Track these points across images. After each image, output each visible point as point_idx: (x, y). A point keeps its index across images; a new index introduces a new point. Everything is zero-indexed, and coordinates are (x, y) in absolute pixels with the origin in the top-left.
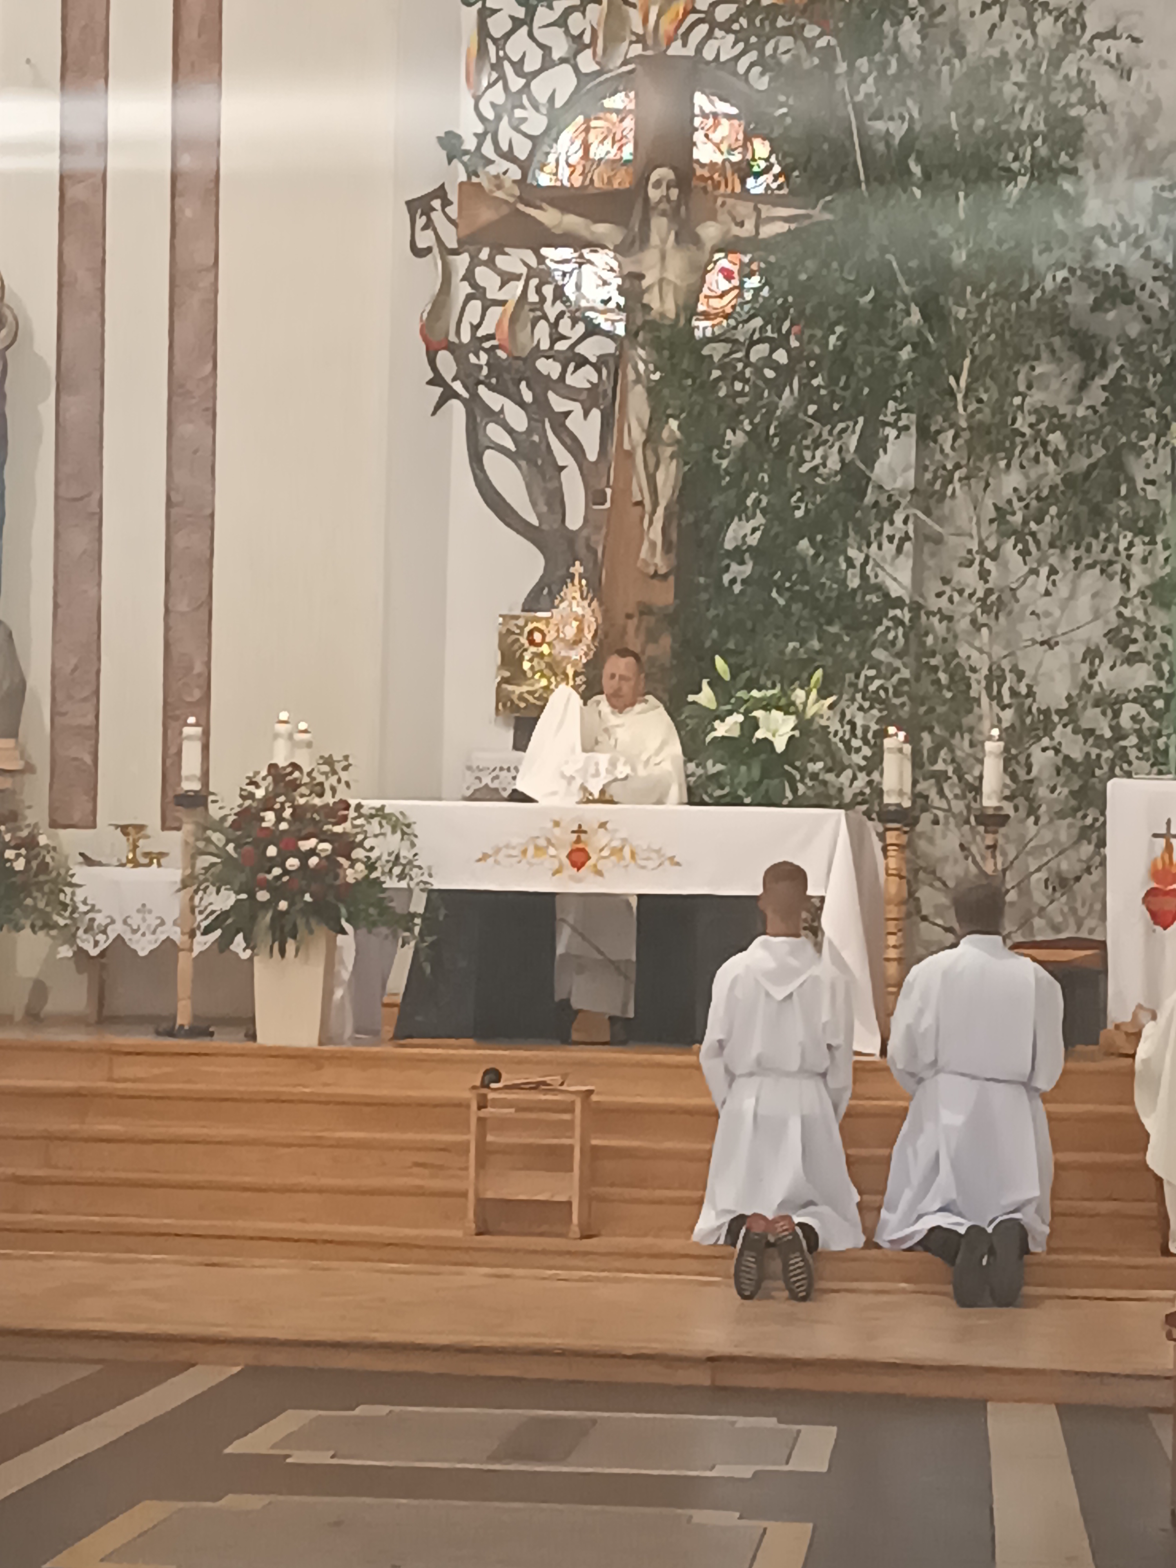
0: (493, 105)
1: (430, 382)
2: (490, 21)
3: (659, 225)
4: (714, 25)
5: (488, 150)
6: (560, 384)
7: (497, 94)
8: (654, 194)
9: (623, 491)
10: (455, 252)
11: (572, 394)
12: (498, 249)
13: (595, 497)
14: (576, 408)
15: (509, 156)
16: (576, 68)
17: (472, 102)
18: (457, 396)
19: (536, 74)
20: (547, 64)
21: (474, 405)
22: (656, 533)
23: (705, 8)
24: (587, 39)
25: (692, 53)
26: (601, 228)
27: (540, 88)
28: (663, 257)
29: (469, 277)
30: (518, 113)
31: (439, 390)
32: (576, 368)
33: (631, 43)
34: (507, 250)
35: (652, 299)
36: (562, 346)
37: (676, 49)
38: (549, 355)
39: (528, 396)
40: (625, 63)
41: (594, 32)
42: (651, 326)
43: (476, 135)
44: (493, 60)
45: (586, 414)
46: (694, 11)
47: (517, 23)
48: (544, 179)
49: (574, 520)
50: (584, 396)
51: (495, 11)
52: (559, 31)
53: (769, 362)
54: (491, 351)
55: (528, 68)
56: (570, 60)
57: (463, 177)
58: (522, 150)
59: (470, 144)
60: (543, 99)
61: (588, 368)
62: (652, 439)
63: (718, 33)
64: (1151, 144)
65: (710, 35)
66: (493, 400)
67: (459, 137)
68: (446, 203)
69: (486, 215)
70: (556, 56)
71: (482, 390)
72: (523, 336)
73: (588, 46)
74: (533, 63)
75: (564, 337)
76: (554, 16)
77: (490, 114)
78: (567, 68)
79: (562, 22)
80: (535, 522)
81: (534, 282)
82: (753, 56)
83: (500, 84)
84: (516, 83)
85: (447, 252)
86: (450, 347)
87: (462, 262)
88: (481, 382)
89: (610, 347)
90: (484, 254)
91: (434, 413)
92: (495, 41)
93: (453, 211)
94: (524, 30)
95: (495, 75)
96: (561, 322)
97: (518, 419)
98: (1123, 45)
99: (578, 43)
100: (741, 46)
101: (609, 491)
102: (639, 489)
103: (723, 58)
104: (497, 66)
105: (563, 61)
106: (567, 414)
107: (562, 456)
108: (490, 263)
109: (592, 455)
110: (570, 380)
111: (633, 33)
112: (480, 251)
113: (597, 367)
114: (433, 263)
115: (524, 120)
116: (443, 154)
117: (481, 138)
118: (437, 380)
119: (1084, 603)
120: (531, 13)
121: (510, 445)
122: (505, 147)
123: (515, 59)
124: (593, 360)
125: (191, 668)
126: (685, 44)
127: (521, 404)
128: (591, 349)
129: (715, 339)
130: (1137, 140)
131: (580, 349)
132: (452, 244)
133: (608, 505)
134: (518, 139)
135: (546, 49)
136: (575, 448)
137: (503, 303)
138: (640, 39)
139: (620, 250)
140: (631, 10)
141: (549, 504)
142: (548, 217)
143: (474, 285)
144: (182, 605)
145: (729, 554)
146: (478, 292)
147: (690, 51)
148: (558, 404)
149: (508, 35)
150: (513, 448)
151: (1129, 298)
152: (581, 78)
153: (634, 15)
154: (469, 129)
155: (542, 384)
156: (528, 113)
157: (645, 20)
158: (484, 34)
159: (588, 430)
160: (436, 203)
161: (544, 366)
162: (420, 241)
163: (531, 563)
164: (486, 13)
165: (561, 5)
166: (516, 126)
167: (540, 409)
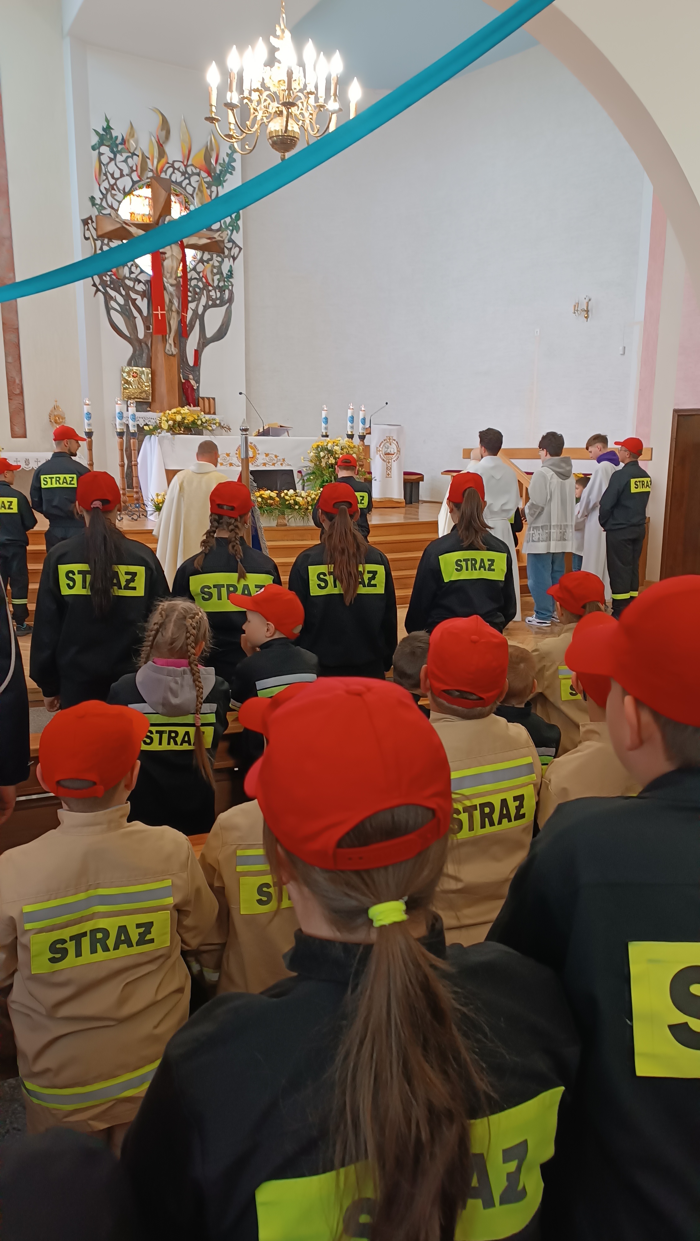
0: (105, 188)
1: (93, 286)
2: (101, 157)
4: (174, 169)
5: (104, 204)
6: (133, 289)
7: (105, 184)
10: (96, 240)
11: (137, 292)
12: (110, 240)
13: (147, 328)
14: (139, 297)
15: (112, 207)
16: (132, 179)
17: (98, 186)
18: (100, 291)
19: (118, 179)
20: (122, 175)
21: (106, 294)
22: (171, 340)
23: (171, 163)
24: (134, 168)
25: (168, 178)
27: (120, 184)
30: (113, 192)
31: (95, 288)
32: (139, 283)
33: (149, 171)
34: (113, 240)
36: (133, 276)
37: (163, 175)
38: (130, 279)
39: (123, 293)
40: (148, 178)
41: (137, 166)
43: (100, 198)
44: (104, 172)
45: (142, 299)
46: (168, 163)
47: (111, 159)
48: (124, 217)
49: (141, 335)
50: (141, 293)
51: (103, 154)
52: (124, 164)
54: (110, 276)
55: (115, 176)
56: (129, 175)
57: (97, 213)
58: (116, 205)
59: (98, 201)
60: (121, 188)
61: (141, 284)
63: (176, 171)
65: (173, 172)
66: (113, 293)
67: (94, 198)
68: (92, 222)
69: (105, 228)
70: (125, 173)
71: (108, 289)
72: (120, 271)
73: (135, 171)
74: (117, 175)
75: (133, 273)
76: (123, 159)
77: (104, 192)
78: (128, 178)
79: (125, 161)
80: (129, 336)
82: (187, 181)
83: (106, 181)
84: (112, 181)
85: (95, 240)
87: (99, 243)
88: (107, 287)
89: (148, 278)
90: (106, 241)
91: (94, 296)
92: (104, 165)
93: (95, 225)
94: (113, 162)
95: (105, 177)
96: (132, 267)
97: (121, 300)
99: (132, 170)
100: (183, 177)
101: (151, 326)
103: (178, 181)
104: (105, 175)
105: (127, 175)
106: (136, 299)
107: (136, 314)
108: (108, 245)
109: (145, 313)
110: (136, 288)
111: (149, 168)
112: (104, 240)
113: (145, 284)
114: (90, 243)
115: (116, 195)
116: (90, 204)
117: (102, 199)
118: (94, 285)
120: (115, 156)
121: (119, 309)
122: (110, 204)
123: (111, 172)
124: (144, 282)
125: (15, 382)
126: (166, 175)
127: (121, 295)
131: (138, 277)
132: (95, 237)
133: (151, 331)
134: (113, 201)
135: (121, 170)
136: (140, 311)
138: (152, 171)
140: (148, 160)
141: (132, 329)
144: (10, 360)
147: (168, 177)
148: (134, 296)
149: (108, 163)
150: (120, 310)
152: (134, 183)
153: (149, 162)
154: (98, 196)
155: (127, 288)
156: (117, 192)
157: (153, 164)
158: (100, 162)
159: (143, 304)
160: (90, 221)
161: (128, 282)
162: (87, 236)
163: (128, 350)
164: (100, 154)
165: (125, 155)
166: (113, 196)
167: (127, 297)
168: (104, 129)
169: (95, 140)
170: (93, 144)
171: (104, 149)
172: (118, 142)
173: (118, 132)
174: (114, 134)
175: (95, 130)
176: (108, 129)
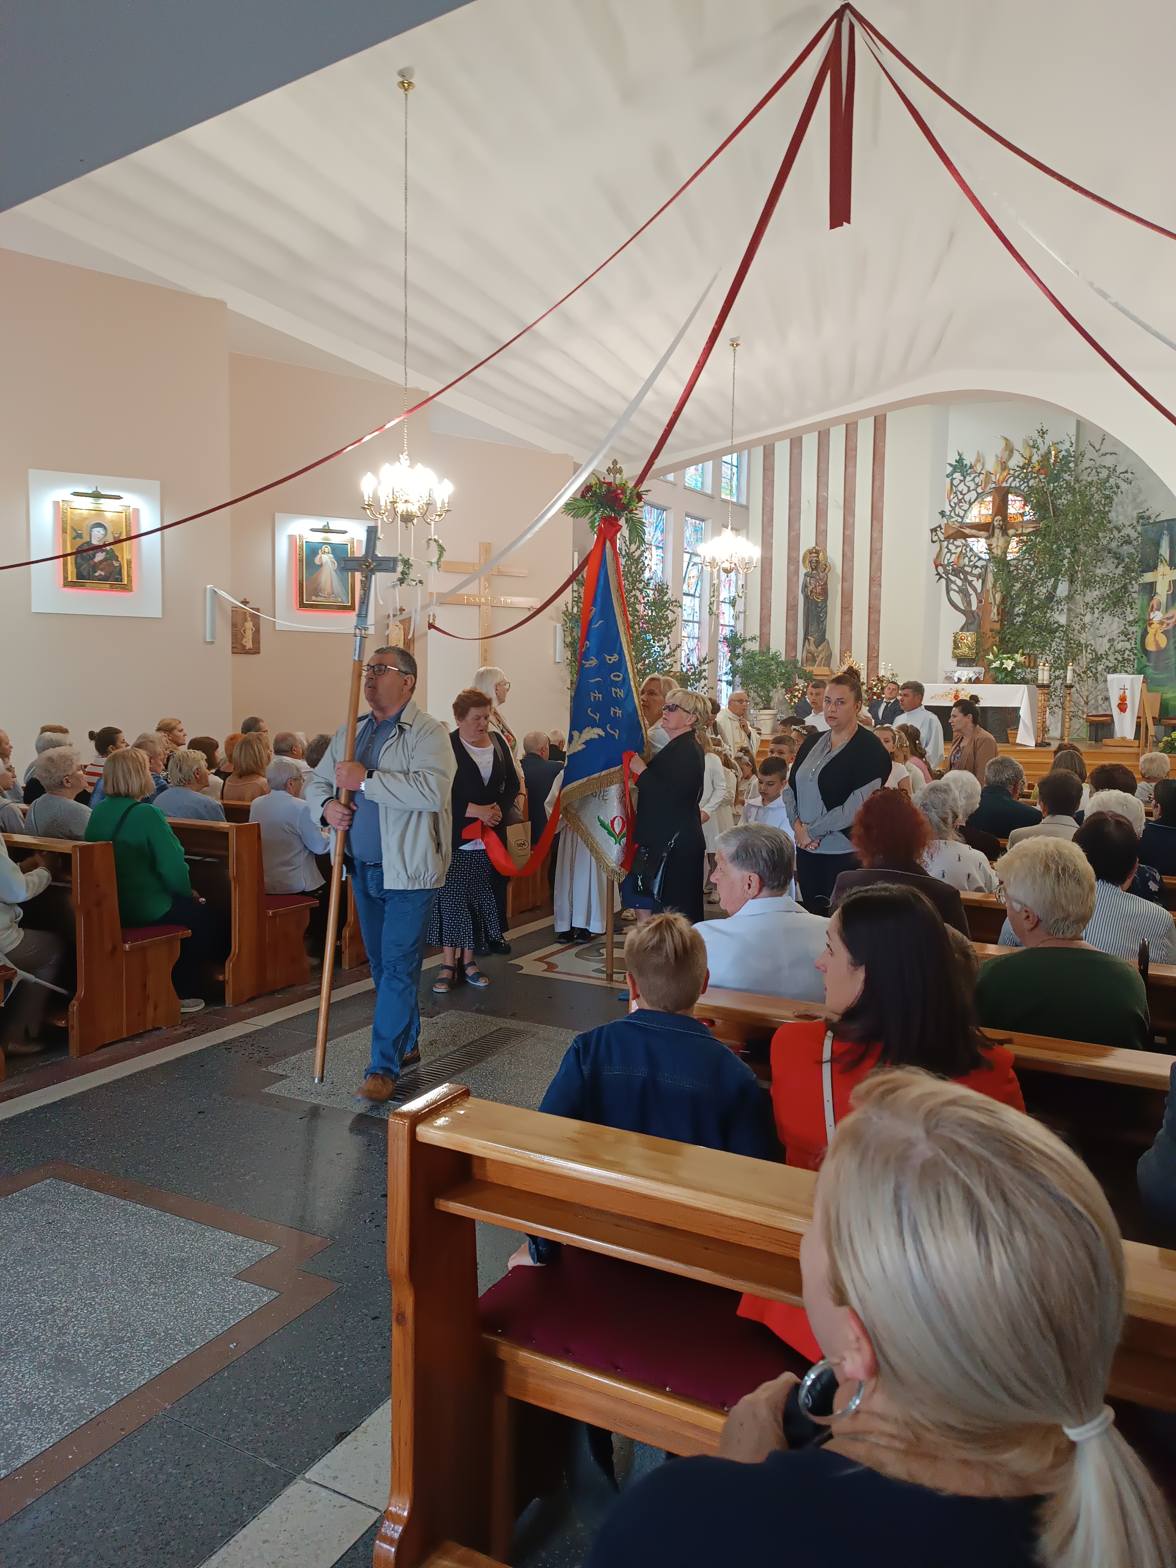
0: (954, 503)
1: (936, 575)
2: (954, 482)
3: (997, 531)
4: (1014, 477)
5: (953, 514)
6: (971, 574)
7: (956, 500)
8: (996, 523)
9: (987, 599)
10: (943, 541)
11: (974, 576)
12: (955, 539)
13: (980, 602)
14: (975, 579)
15: (958, 516)
16: (976, 492)
17: (949, 502)
18: (943, 577)
19: (966, 494)
20: (969, 491)
21: (948, 580)
22: (995, 610)
23: (1011, 474)
24: (980, 484)
26: (982, 533)
27: (967, 498)
28: (998, 539)
29: (947, 547)
30: (961, 504)
31: (938, 577)
32: (975, 569)
33: (991, 484)
34: (957, 540)
35: (995, 551)
36: (971, 563)
37: (1004, 485)
38: (969, 566)
39: (962, 577)
40: (990, 489)
41: (982, 482)
42: (994, 557)
43: (949, 511)
44: (955, 491)
45: (977, 581)
46: (1009, 474)
47: (961, 481)
48: (968, 521)
49: (974, 608)
50: (977, 576)
51: (954, 479)
52: (971, 482)
53: (1029, 565)
54: (952, 566)
55: (964, 493)
56: (975, 490)
57: (946, 522)
58: (962, 514)
59: (948, 513)
60: (967, 500)
61: (978, 569)
62: (994, 586)
63: (1016, 479)
64: (1138, 501)
66: (953, 578)
67: (945, 512)
68: (941, 528)
69: (951, 532)
70: (971, 489)
71: (950, 576)
72: (961, 561)
73: (980, 486)
74: (965, 491)
75: (972, 561)
76: (971, 479)
77: (953, 505)
78: (974, 492)
79: (973, 480)
80: (963, 608)
81: (964, 547)
82: (1026, 485)
83: (956, 497)
84: (960, 497)
85: (941, 542)
86: (941, 565)
87: (945, 543)
88: (950, 574)
89: (984, 563)
90: (951, 541)
91: (937, 582)
92: (955, 486)
93: (943, 531)
94: (963, 483)
95: (955, 495)
96: (971, 557)
97: (959, 582)
98: (1129, 475)
99: (977, 485)
100: (1022, 482)
101: (983, 600)
102: (991, 600)
103: (1016, 486)
104: (955, 493)
105: (973, 490)
106: (973, 581)
107: (971, 591)
108: (953, 543)
109: (979, 591)
110: (973, 572)
111: (992, 481)
113: (981, 568)
114: (937, 544)
115: (963, 506)
116: (940, 516)
117: (951, 512)
118: (938, 574)
119: (1115, 626)
120: (965, 478)
121: (957, 589)
122: (957, 513)
123: (961, 490)
126: (1007, 483)
127: (961, 579)
128: (980, 564)
129: (1014, 559)
130: (1134, 499)
131: (976, 564)
132: (943, 539)
133: (983, 604)
134: (960, 511)
135: (969, 487)
136: (975, 590)
137: (956, 553)
138: (995, 483)
139: (987, 538)
140: (992, 475)
141: (967, 604)
142: (967, 531)
143: (948, 549)
144: (872, 633)
145: (1016, 615)
146: (949, 551)
147: (1007, 485)
148: (970, 578)
149: (958, 485)
151: (1130, 543)
152: (978, 494)
153: (993, 477)
154: (947, 509)
155: (966, 573)
156: (964, 504)
157: (997, 477)
158: (952, 484)
159: (978, 584)
160: (939, 529)
161: (967, 569)
162: (934, 540)
163: (962, 619)
164: (952, 480)
165: (973, 476)
166: (960, 508)
167: (965, 580)
168: (956, 461)
169: (949, 469)
170: (947, 473)
171: (957, 476)
172: (968, 467)
173: (968, 460)
174: (965, 462)
175: (949, 464)
176: (960, 461)
